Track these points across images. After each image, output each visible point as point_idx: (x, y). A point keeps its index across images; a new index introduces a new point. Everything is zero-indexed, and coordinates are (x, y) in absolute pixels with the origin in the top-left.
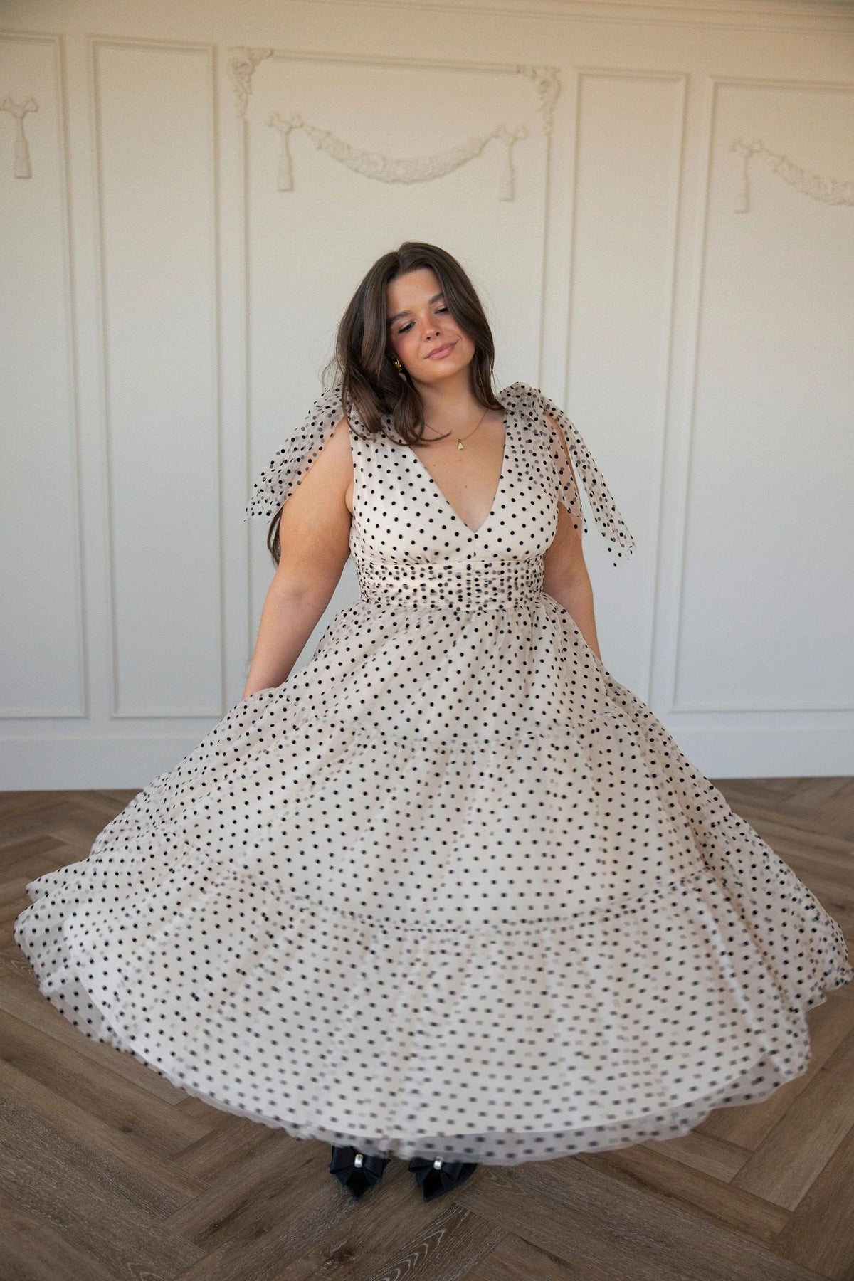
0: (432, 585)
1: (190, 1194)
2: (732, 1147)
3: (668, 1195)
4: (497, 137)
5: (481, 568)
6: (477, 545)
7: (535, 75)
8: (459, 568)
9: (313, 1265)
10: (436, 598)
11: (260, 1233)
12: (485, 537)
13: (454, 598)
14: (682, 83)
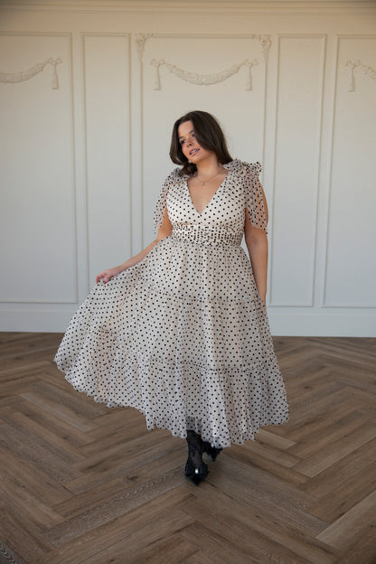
0: (186, 233)
1: (83, 458)
2: (295, 457)
3: (264, 470)
4: (244, 64)
5: (204, 228)
6: (201, 219)
7: (260, 39)
8: (196, 227)
9: (121, 480)
10: (186, 238)
11: (105, 470)
12: (204, 216)
13: (192, 238)
14: (323, 39)
